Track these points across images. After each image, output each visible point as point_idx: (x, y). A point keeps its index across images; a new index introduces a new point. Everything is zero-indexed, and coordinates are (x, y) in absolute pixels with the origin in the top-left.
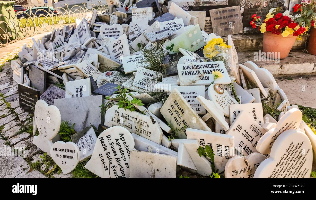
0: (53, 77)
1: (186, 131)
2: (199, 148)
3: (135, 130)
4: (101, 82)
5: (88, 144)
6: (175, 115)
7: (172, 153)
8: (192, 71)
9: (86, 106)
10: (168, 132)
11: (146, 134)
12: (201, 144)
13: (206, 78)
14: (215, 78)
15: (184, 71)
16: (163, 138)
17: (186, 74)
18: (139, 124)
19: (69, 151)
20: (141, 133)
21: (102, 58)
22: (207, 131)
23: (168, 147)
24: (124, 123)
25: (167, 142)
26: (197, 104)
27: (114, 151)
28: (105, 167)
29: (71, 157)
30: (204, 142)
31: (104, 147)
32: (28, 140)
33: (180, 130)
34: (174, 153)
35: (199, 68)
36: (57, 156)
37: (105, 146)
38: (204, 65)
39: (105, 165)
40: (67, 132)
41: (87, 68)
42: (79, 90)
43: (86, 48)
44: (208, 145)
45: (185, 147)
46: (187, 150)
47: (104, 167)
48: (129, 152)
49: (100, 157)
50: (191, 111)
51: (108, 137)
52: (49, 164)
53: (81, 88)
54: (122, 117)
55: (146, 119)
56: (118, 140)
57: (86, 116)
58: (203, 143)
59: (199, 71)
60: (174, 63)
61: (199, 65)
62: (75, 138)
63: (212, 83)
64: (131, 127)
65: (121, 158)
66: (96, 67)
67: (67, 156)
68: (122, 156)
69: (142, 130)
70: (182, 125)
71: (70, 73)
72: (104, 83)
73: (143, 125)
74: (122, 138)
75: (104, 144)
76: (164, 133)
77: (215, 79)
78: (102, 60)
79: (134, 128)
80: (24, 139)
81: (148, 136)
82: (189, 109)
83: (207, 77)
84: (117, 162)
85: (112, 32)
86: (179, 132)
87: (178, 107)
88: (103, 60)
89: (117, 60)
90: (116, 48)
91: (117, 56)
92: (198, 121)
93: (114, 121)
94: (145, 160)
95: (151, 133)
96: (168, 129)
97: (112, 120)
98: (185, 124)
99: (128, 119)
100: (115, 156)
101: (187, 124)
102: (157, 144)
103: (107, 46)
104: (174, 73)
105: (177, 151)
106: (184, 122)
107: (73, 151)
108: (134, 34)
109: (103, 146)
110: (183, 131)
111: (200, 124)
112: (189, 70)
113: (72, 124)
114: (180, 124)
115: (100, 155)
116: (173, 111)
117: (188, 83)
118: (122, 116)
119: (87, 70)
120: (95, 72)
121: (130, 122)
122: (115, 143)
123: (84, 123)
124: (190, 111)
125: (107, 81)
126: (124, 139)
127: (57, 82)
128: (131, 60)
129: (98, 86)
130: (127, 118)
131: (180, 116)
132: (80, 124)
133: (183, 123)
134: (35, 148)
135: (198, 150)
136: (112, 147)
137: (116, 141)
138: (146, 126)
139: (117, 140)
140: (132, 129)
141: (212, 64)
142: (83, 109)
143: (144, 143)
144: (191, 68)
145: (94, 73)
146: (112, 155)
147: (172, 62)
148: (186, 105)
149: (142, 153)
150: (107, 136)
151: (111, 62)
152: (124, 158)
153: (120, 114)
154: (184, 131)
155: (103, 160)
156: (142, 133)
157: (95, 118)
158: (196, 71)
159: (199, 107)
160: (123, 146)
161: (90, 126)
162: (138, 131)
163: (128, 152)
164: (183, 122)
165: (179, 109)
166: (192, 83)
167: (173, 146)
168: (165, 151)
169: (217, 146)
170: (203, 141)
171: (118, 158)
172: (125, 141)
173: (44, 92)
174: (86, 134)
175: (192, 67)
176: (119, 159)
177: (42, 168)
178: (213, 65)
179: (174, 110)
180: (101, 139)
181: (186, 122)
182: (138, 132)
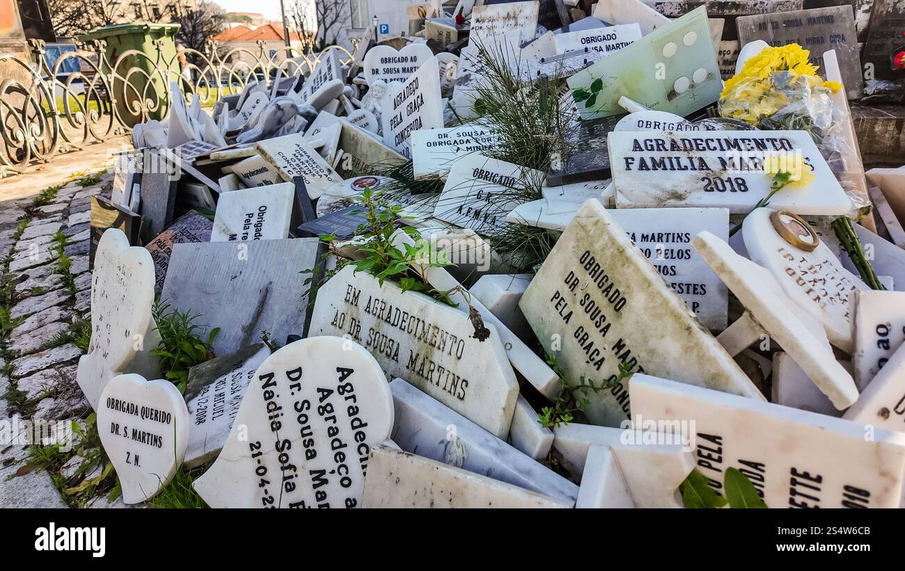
0: (198, 187)
1: (625, 392)
2: (689, 477)
3: (408, 367)
4: (332, 205)
5: (235, 402)
6: (581, 318)
7: (553, 487)
8: (670, 159)
9: (264, 272)
10: (546, 389)
11: (448, 388)
12: (700, 463)
13: (732, 185)
14: (776, 183)
15: (637, 155)
16: (517, 416)
17: (643, 166)
18: (425, 342)
19: (152, 414)
20: (429, 382)
21: (354, 138)
22: (741, 395)
23: (534, 455)
24: (373, 337)
25: (534, 430)
26: (688, 285)
27: (307, 438)
28: (268, 501)
29: (157, 441)
30: (719, 451)
31: (271, 414)
32: (69, 368)
33: (599, 386)
34: (562, 489)
35: (704, 149)
36: (115, 428)
37: (276, 413)
38: (726, 140)
39: (266, 492)
40: (183, 353)
41: (294, 158)
42: (254, 220)
43: (313, 111)
44: (741, 470)
45: (617, 464)
46: (625, 480)
47: (264, 499)
48: (367, 452)
49: (254, 456)
50: (661, 296)
51: (293, 376)
52: (92, 459)
53: (262, 211)
54: (369, 312)
55: (454, 322)
56: (330, 392)
57: (256, 305)
58: (715, 456)
59: (701, 159)
60: (595, 143)
61: (702, 140)
62: (200, 376)
63: (762, 204)
64: (396, 355)
65: (333, 472)
66: (329, 161)
67: (144, 433)
68: (335, 466)
69: (436, 368)
70: (611, 367)
71: (246, 176)
72: (339, 208)
73: (439, 348)
74: (343, 387)
75: (275, 405)
76: (527, 391)
77: (776, 188)
78: (352, 142)
79: (404, 357)
80: (59, 364)
81: (457, 394)
82: (650, 285)
83: (737, 183)
84: (315, 486)
85: (401, 70)
86: (593, 398)
87: (600, 279)
88: (357, 143)
89: (401, 147)
90: (403, 107)
91: (402, 136)
92: (692, 345)
93: (340, 328)
94: (425, 495)
95: (467, 386)
96: (542, 377)
97: (333, 323)
98: (627, 360)
99: (386, 320)
100: (308, 458)
101: (634, 359)
102: (489, 436)
103: (379, 108)
104: (593, 169)
105: (577, 481)
106: (622, 352)
107: (165, 418)
108: (471, 80)
109: (269, 411)
110: (615, 394)
111: (702, 358)
112: (657, 155)
113: (210, 330)
114: (603, 359)
115: (255, 446)
116: (574, 301)
117: (651, 199)
118: (367, 310)
119: (294, 163)
120: (320, 173)
121: (392, 332)
122: (315, 404)
123: (246, 332)
124: (653, 295)
125: (350, 203)
126: (351, 394)
127: (209, 205)
128: (443, 140)
129: (317, 212)
130: (385, 317)
131: (603, 325)
132: (233, 332)
133: (616, 354)
134: (77, 397)
135: (682, 488)
136: (303, 419)
137: (320, 395)
138: (450, 354)
139: (325, 393)
140: (397, 360)
141: (762, 140)
142: (253, 283)
143: (435, 421)
144: (668, 145)
145: (317, 176)
146: (296, 454)
147: (590, 141)
148: (637, 270)
149: (418, 462)
150: (288, 373)
151: (380, 149)
152: (344, 475)
153: (363, 303)
154: (620, 394)
155: (261, 470)
156: (434, 382)
157: (284, 317)
158: (691, 159)
159: (698, 298)
160: (344, 422)
161: (263, 342)
162: (418, 373)
163: (363, 450)
164: (616, 350)
165: (604, 288)
166: (669, 199)
167: (562, 456)
168: (522, 472)
169: (794, 482)
170: (715, 446)
171: (321, 469)
172: (355, 401)
173: (164, 230)
174: (241, 366)
175: (672, 145)
176: (323, 477)
177: (65, 468)
178: (765, 141)
179: (580, 296)
180: (265, 380)
181: (629, 351)
182: (418, 377)
